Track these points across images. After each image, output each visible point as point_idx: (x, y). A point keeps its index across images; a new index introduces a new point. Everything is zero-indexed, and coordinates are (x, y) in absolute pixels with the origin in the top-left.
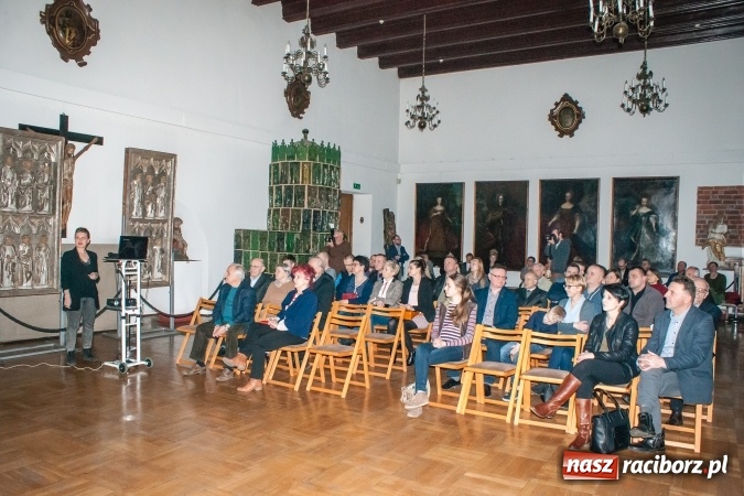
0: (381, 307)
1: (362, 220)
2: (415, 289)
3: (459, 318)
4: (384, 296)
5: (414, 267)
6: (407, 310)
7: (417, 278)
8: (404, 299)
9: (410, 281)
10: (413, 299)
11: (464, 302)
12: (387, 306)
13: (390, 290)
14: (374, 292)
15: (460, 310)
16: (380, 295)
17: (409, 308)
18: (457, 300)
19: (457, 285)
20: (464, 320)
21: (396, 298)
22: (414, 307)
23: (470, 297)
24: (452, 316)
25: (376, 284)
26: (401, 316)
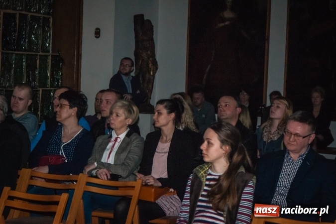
0: (104, 179)
1: (98, 33)
2: (163, 148)
3: (224, 198)
4: (111, 161)
5: (164, 111)
6: (146, 185)
7: (168, 131)
8: (146, 167)
9: (156, 135)
10: (160, 168)
11: (231, 171)
12: (114, 177)
13: (121, 150)
14: (95, 155)
15: (225, 184)
16: (104, 159)
17: (151, 181)
18: (221, 167)
19: (223, 142)
20: (230, 202)
21: (132, 164)
22: (160, 180)
23: (242, 163)
24: (211, 195)
25: (100, 140)
26: (135, 194)
